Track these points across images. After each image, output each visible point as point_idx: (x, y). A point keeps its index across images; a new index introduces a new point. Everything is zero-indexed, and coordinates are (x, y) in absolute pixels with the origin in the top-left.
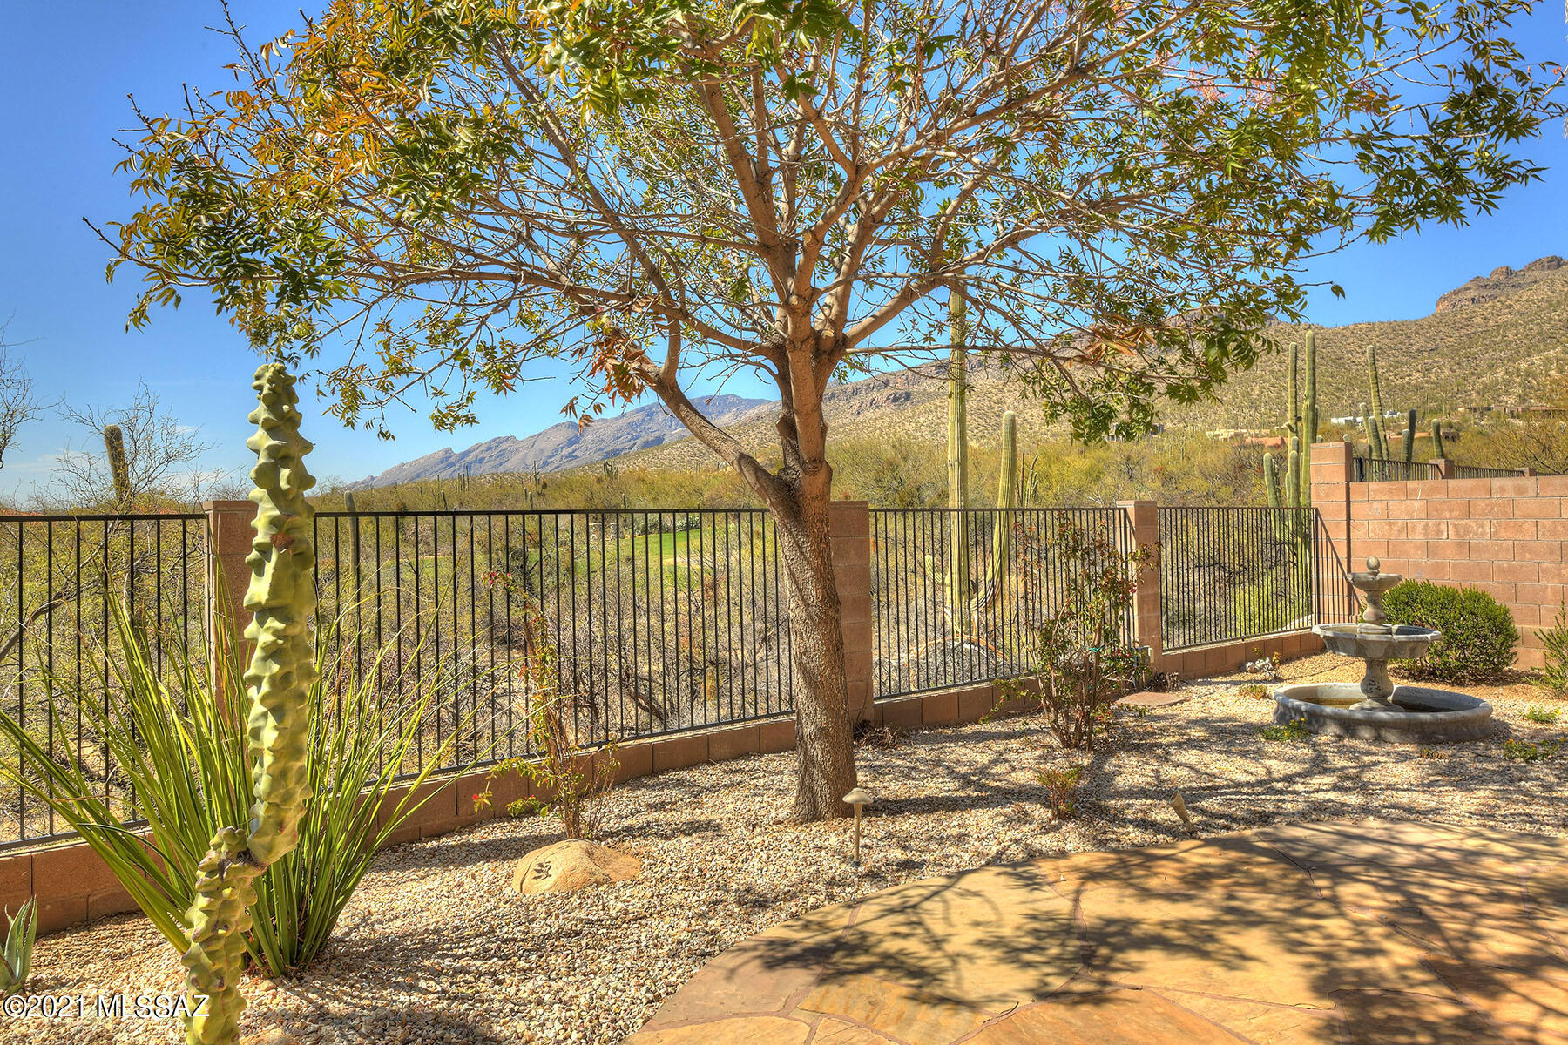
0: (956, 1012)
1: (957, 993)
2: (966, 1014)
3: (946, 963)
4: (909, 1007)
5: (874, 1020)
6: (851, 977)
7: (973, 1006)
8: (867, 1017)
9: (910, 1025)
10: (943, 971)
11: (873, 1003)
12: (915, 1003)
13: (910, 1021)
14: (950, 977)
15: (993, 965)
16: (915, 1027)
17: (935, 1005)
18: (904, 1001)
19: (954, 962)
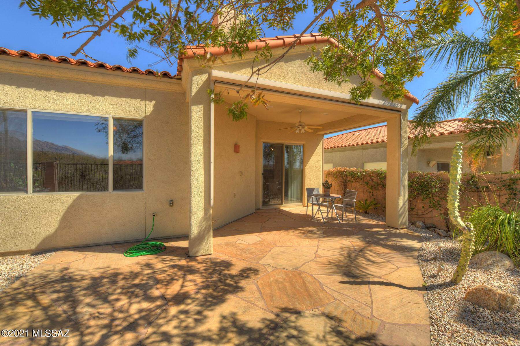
0: (329, 313)
1: (328, 321)
2: (326, 311)
3: (328, 337)
4: (343, 317)
5: (354, 314)
6: (364, 336)
7: (323, 314)
8: (356, 315)
9: (343, 310)
10: (330, 333)
11: (354, 321)
12: (341, 319)
13: (343, 312)
14: (328, 329)
15: (311, 331)
16: (341, 309)
17: (335, 316)
18: (345, 320)
19: (324, 337)
